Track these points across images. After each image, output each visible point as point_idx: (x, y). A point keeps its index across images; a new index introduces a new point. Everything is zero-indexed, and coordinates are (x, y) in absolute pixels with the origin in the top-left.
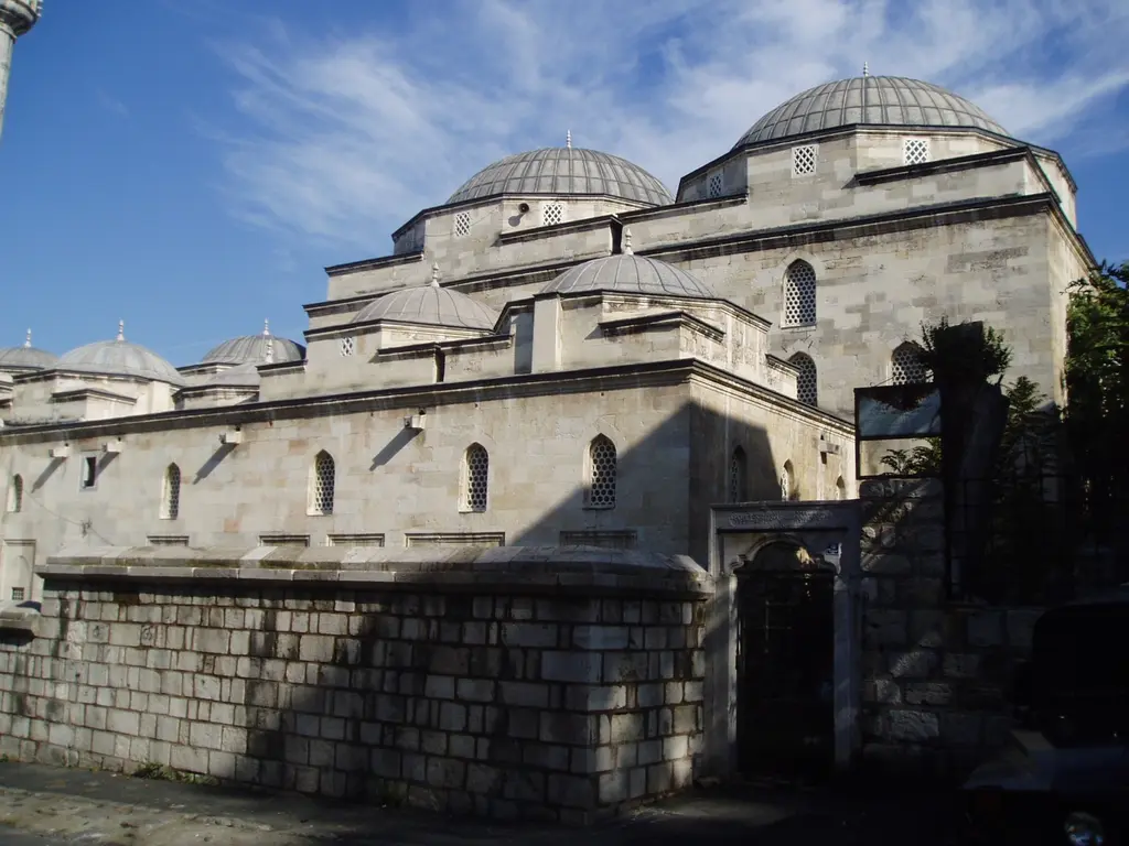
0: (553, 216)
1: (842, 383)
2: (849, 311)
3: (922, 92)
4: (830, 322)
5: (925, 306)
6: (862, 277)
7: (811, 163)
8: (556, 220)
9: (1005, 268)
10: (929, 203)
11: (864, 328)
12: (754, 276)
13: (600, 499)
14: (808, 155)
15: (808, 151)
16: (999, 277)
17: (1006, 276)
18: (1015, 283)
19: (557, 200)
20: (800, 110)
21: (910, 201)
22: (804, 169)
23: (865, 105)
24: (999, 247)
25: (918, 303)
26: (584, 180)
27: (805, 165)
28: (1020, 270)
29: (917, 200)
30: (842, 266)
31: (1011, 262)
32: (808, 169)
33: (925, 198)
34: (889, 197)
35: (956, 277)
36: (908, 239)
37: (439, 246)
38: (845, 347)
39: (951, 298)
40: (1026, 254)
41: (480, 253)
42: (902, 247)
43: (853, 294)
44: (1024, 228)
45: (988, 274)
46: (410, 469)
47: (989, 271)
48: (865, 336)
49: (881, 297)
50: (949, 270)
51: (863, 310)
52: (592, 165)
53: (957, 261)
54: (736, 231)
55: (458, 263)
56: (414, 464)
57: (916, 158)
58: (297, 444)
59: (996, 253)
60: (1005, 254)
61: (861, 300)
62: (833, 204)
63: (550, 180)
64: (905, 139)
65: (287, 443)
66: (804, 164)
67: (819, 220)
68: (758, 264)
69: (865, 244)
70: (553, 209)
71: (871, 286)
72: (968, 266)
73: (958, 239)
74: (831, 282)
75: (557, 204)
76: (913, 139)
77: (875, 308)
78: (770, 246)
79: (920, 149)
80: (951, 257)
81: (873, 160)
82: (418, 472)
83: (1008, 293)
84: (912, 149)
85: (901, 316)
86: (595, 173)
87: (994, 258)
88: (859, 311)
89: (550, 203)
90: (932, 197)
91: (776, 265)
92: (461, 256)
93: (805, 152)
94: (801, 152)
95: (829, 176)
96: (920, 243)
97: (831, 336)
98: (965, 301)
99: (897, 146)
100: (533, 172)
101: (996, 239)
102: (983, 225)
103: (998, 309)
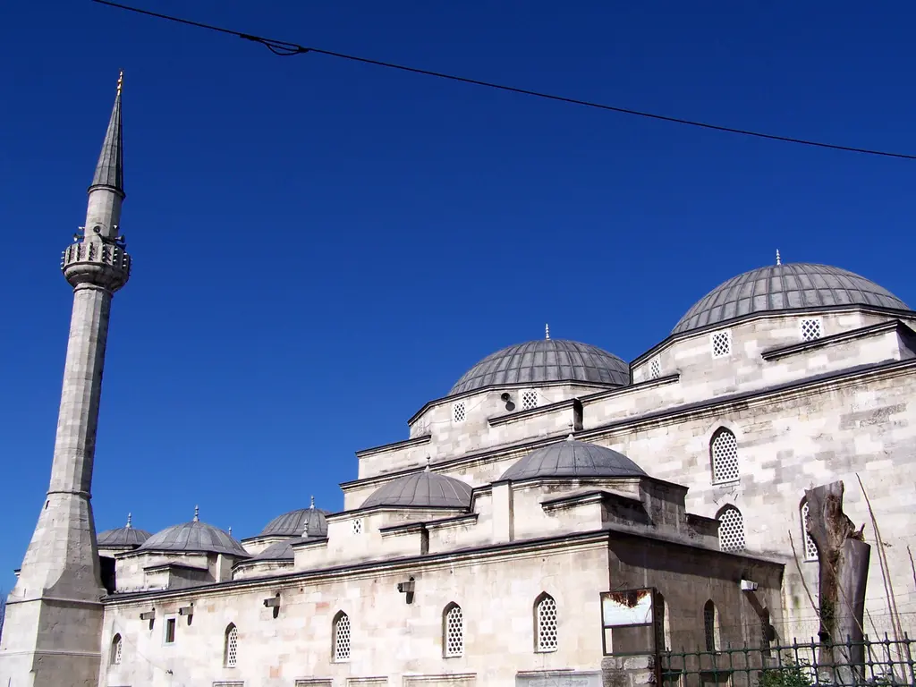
0: (530, 401)
1: (764, 527)
2: (765, 467)
3: (817, 276)
4: (751, 478)
5: (826, 459)
6: (773, 438)
7: (727, 346)
8: (533, 404)
9: (888, 422)
10: (822, 372)
11: (778, 481)
12: (688, 443)
13: (547, 644)
14: (723, 340)
15: (723, 336)
16: (884, 431)
17: (890, 429)
18: (898, 435)
19: (533, 388)
20: (718, 300)
21: (808, 371)
22: (722, 351)
23: (769, 294)
24: (883, 406)
25: (820, 457)
26: (556, 368)
27: (721, 348)
28: (900, 424)
29: (813, 370)
30: (756, 430)
31: (892, 418)
32: (724, 351)
33: (819, 369)
34: (790, 370)
35: (849, 433)
36: (807, 404)
37: (443, 430)
38: (764, 498)
39: (846, 451)
40: (904, 409)
41: (474, 434)
42: (803, 410)
43: (767, 452)
44: (902, 388)
45: (875, 428)
46: (405, 624)
47: (875, 426)
48: (780, 487)
49: (790, 454)
50: (843, 426)
51: (776, 465)
52: (562, 354)
53: (849, 420)
54: (671, 406)
55: (457, 444)
56: (408, 621)
57: (812, 335)
58: (321, 606)
59: (880, 411)
60: (888, 410)
61: (774, 458)
62: (746, 379)
63: (528, 371)
64: (801, 319)
65: (314, 606)
66: (721, 346)
67: (735, 393)
68: (690, 433)
69: (773, 411)
70: (530, 395)
71: (782, 445)
72: (858, 423)
73: (848, 401)
74: (749, 444)
75: (533, 391)
76: (807, 319)
77: (785, 463)
78: (698, 416)
79: (814, 327)
80: (843, 417)
81: (776, 340)
82: (410, 626)
83: (893, 444)
84: (808, 327)
85: (807, 469)
86: (564, 361)
87: (878, 415)
88: (773, 467)
89: (527, 391)
90: (824, 367)
91: (704, 432)
92: (460, 438)
93: (720, 337)
94: (718, 338)
95: (740, 356)
96: (817, 408)
97: (752, 489)
98: (857, 454)
99: (794, 326)
100: (514, 365)
101: (878, 399)
102: (866, 388)
103: (886, 458)
